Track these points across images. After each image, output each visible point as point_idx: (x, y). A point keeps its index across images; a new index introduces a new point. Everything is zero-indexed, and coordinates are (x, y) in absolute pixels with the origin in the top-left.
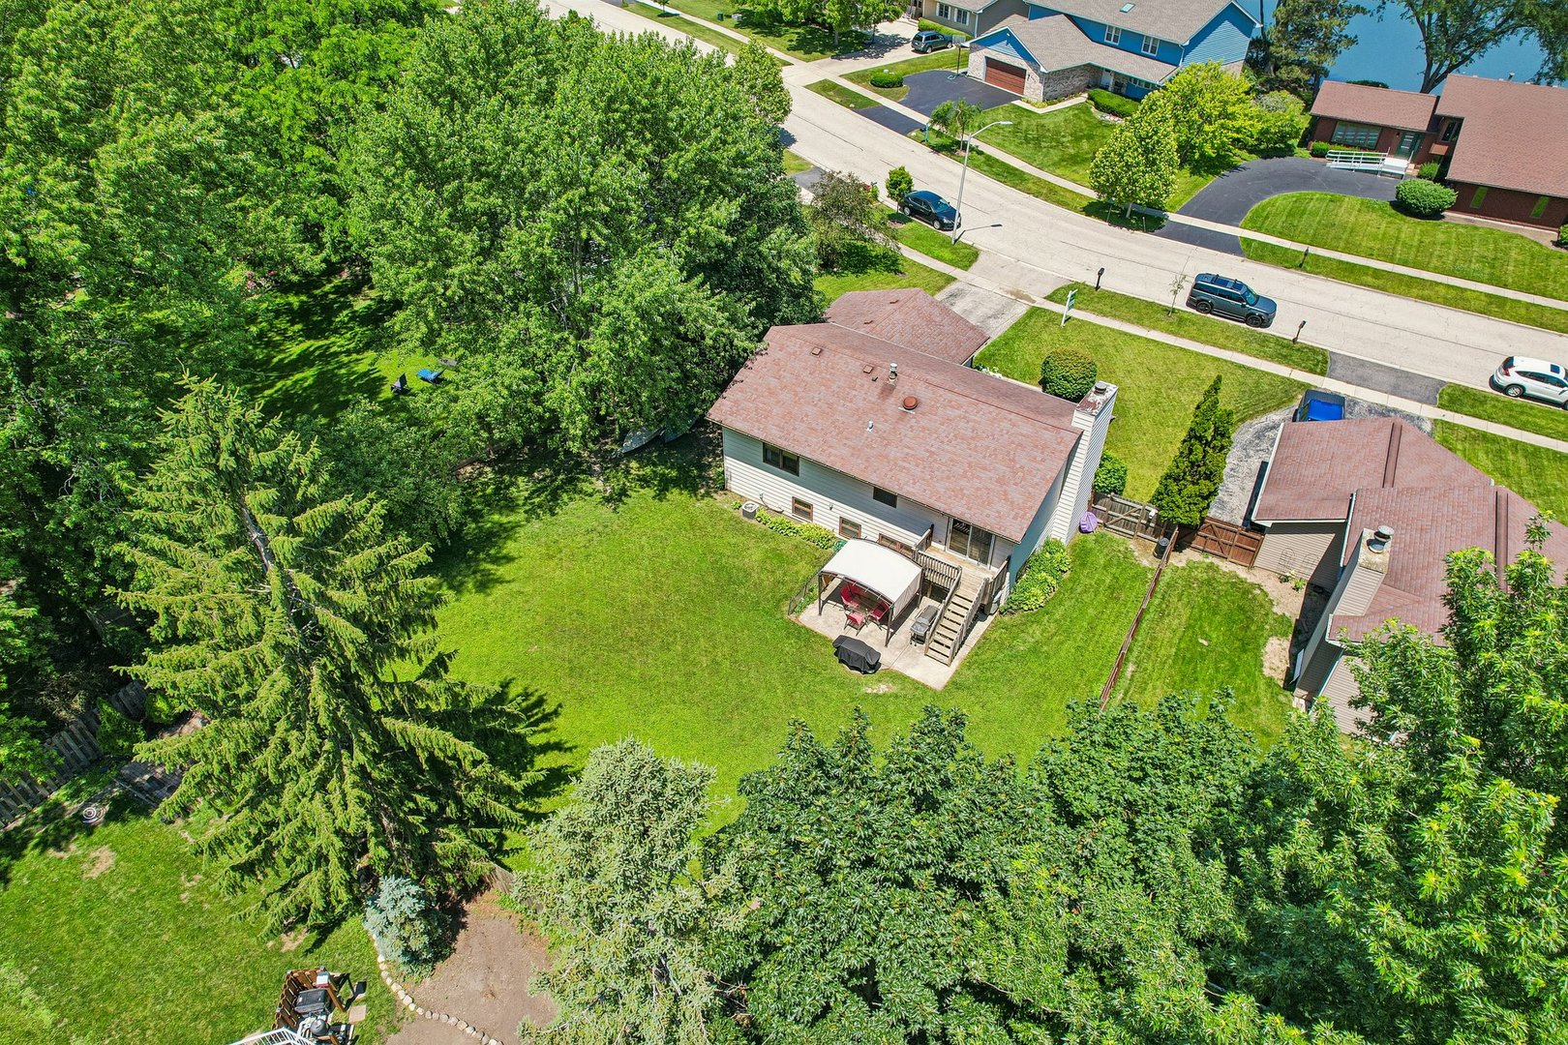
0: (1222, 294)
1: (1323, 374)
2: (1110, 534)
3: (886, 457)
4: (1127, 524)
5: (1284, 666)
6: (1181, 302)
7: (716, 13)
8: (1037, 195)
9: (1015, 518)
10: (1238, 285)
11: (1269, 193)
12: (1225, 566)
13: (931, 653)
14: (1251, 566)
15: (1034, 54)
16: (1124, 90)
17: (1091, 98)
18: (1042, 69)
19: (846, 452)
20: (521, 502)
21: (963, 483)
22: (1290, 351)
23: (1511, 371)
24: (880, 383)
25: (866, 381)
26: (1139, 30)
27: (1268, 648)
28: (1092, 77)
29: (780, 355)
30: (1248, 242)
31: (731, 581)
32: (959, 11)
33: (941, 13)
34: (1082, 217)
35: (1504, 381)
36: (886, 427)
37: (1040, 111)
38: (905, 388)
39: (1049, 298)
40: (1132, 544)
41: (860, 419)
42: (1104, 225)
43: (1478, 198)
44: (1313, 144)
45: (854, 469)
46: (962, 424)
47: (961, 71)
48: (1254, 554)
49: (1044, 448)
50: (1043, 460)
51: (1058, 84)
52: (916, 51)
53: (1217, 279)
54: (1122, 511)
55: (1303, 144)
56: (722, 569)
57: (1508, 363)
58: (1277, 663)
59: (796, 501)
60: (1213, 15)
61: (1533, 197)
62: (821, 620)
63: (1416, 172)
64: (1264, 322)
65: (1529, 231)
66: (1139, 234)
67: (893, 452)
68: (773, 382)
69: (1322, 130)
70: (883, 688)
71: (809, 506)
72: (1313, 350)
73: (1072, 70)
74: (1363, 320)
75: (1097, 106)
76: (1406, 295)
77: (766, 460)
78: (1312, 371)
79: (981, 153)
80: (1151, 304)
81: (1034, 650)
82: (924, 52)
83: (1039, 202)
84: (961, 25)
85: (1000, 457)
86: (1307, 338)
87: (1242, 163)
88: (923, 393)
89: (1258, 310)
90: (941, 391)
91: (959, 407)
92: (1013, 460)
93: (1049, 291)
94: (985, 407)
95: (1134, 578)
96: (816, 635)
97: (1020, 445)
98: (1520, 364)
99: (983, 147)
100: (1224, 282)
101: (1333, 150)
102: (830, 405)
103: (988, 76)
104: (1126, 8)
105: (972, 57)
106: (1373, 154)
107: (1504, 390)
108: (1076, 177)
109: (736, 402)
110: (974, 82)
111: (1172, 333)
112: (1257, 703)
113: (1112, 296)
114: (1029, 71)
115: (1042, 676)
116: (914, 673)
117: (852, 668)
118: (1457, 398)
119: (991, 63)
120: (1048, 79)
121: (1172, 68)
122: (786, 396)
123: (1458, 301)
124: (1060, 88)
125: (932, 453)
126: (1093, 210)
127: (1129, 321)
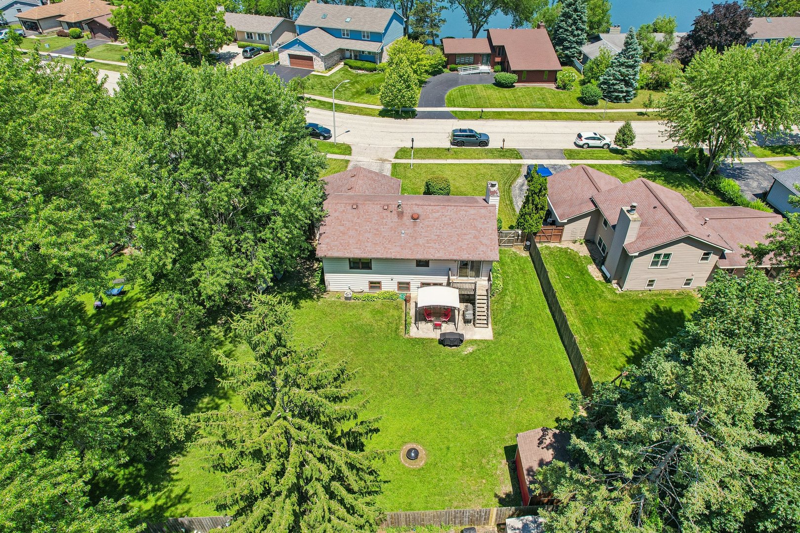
0: (467, 136)
1: (521, 158)
2: (503, 248)
3: (418, 244)
4: (509, 241)
5: (600, 274)
6: (448, 145)
7: (119, 57)
8: (355, 113)
9: (491, 251)
10: (471, 131)
11: (447, 90)
12: (552, 245)
13: (477, 325)
14: (560, 241)
15: (315, 48)
16: (358, 58)
17: (345, 64)
18: (322, 55)
19: (398, 249)
20: (223, 339)
21: (460, 244)
22: (503, 152)
23: (583, 138)
24: (394, 212)
25: (385, 213)
26: (359, 29)
27: (590, 270)
28: (342, 55)
29: (336, 214)
30: (455, 112)
31: (366, 333)
32: (259, 35)
33: (248, 37)
34: (381, 119)
35: (581, 143)
36: (410, 231)
37: (327, 75)
38: (408, 211)
39: (396, 157)
40: (513, 249)
41: (395, 232)
42: (393, 120)
43: (524, 76)
44: (449, 66)
45: (406, 254)
46: (443, 218)
47: (277, 62)
48: (561, 236)
49: (485, 217)
50: (488, 222)
51: (330, 60)
52: (245, 58)
53: (461, 130)
54: (506, 237)
55: (445, 67)
56: (356, 328)
57: (580, 136)
58: (597, 275)
59: (371, 283)
60: (390, 18)
61: (542, 72)
62: (420, 332)
63: (493, 70)
64: (485, 143)
65: (545, 85)
66: (410, 120)
67: (421, 241)
68: (342, 228)
69: (452, 60)
70: (470, 349)
71: (379, 283)
72: (511, 150)
73: (333, 53)
74: (518, 133)
75: (351, 67)
76: (524, 119)
77: (351, 268)
78: (517, 158)
79: (314, 100)
80: (438, 149)
81: (514, 307)
82: (250, 58)
83: (357, 116)
84: (261, 41)
85: (469, 227)
86: (507, 146)
87: (426, 80)
88: (418, 210)
89: (483, 139)
90: (426, 207)
91: (438, 211)
92: (475, 227)
93: (394, 155)
94: (449, 208)
95: (525, 262)
96: (424, 339)
97: (474, 219)
98: (584, 135)
99: (313, 97)
100: (465, 131)
101: (459, 67)
102: (377, 230)
103: (291, 63)
104: (348, 20)
105: (280, 55)
106: (475, 66)
107: (582, 147)
108: (365, 101)
109: (327, 244)
110: (285, 67)
111: (455, 158)
112: (603, 292)
113: (421, 149)
114: (314, 57)
115: (525, 315)
116: (477, 337)
117: (451, 346)
118: (569, 154)
119: (291, 57)
120: (324, 59)
121: (380, 44)
122: (351, 233)
123: (542, 117)
124: (330, 62)
125: (438, 236)
126: (384, 114)
127: (435, 158)
